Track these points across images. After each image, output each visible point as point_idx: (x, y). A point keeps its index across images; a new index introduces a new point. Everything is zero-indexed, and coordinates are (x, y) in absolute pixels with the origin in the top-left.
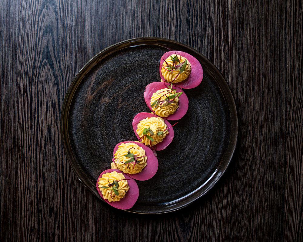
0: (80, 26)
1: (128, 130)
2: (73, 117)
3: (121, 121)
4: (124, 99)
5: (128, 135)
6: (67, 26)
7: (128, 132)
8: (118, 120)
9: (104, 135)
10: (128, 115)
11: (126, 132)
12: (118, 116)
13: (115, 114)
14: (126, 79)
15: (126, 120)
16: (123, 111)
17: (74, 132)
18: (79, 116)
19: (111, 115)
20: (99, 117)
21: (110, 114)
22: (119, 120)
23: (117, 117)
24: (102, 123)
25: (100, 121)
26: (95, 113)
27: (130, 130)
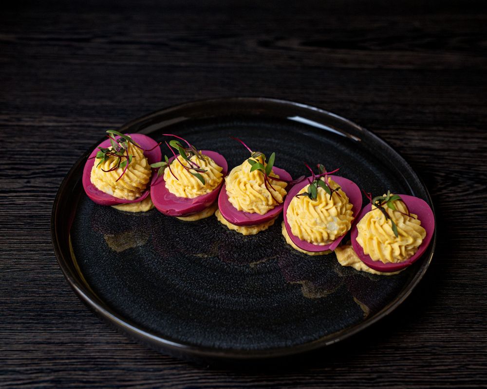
0: (58, 354)
1: (263, 249)
2: (252, 348)
3: (243, 261)
4: (194, 262)
5: (272, 249)
6: (52, 381)
7: (267, 248)
8: (244, 266)
9: (283, 288)
10: (229, 252)
11: (266, 251)
12: (234, 267)
13: (229, 274)
14: (148, 264)
15: (239, 255)
16: (222, 260)
17: (289, 343)
18: (248, 338)
19: (233, 279)
20: (242, 299)
21: (232, 281)
22: (242, 265)
23: (236, 269)
24: (254, 293)
25: (253, 298)
26: (234, 309)
27: (261, 245)
